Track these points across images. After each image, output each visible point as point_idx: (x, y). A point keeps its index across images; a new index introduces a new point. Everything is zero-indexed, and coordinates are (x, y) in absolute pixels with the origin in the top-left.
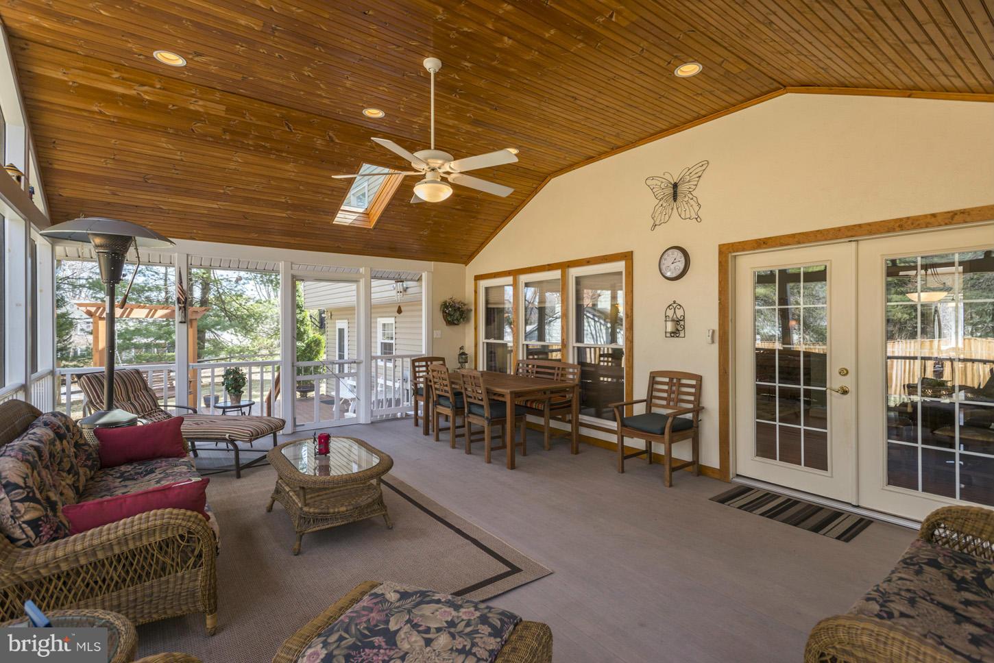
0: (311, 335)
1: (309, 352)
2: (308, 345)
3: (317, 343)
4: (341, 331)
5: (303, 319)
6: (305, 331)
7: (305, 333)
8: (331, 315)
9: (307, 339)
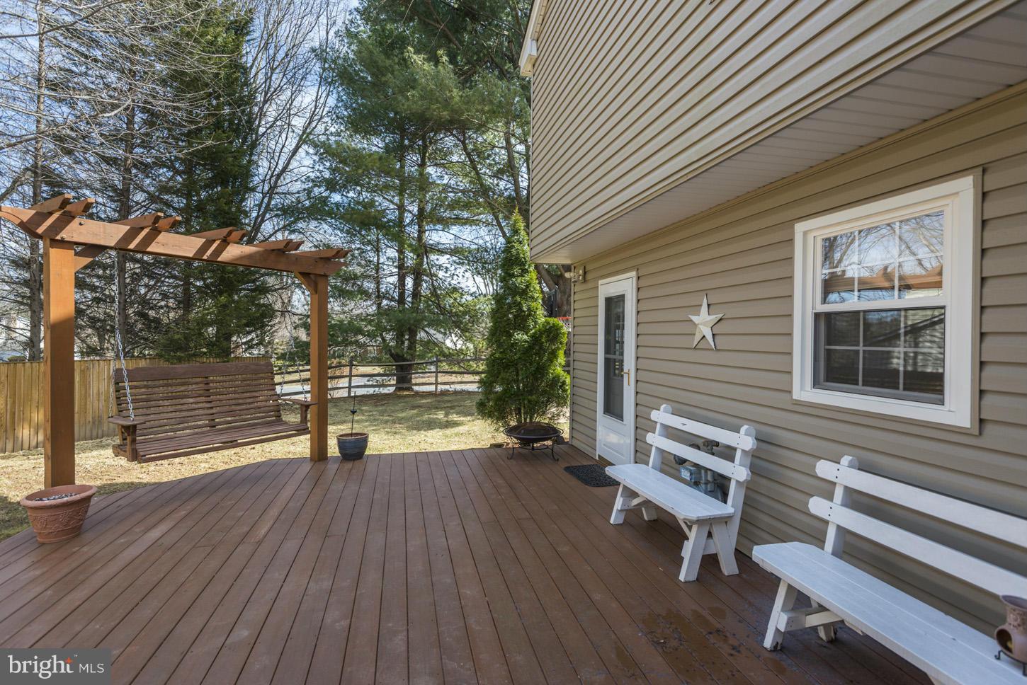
0: (542, 320)
1: (538, 354)
2: (536, 339)
3: (552, 333)
4: (614, 304)
5: (527, 287)
6: (529, 309)
7: (529, 315)
8: (585, 273)
9: (535, 327)
